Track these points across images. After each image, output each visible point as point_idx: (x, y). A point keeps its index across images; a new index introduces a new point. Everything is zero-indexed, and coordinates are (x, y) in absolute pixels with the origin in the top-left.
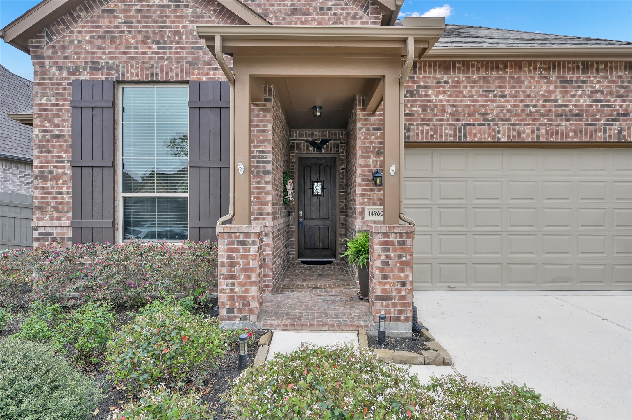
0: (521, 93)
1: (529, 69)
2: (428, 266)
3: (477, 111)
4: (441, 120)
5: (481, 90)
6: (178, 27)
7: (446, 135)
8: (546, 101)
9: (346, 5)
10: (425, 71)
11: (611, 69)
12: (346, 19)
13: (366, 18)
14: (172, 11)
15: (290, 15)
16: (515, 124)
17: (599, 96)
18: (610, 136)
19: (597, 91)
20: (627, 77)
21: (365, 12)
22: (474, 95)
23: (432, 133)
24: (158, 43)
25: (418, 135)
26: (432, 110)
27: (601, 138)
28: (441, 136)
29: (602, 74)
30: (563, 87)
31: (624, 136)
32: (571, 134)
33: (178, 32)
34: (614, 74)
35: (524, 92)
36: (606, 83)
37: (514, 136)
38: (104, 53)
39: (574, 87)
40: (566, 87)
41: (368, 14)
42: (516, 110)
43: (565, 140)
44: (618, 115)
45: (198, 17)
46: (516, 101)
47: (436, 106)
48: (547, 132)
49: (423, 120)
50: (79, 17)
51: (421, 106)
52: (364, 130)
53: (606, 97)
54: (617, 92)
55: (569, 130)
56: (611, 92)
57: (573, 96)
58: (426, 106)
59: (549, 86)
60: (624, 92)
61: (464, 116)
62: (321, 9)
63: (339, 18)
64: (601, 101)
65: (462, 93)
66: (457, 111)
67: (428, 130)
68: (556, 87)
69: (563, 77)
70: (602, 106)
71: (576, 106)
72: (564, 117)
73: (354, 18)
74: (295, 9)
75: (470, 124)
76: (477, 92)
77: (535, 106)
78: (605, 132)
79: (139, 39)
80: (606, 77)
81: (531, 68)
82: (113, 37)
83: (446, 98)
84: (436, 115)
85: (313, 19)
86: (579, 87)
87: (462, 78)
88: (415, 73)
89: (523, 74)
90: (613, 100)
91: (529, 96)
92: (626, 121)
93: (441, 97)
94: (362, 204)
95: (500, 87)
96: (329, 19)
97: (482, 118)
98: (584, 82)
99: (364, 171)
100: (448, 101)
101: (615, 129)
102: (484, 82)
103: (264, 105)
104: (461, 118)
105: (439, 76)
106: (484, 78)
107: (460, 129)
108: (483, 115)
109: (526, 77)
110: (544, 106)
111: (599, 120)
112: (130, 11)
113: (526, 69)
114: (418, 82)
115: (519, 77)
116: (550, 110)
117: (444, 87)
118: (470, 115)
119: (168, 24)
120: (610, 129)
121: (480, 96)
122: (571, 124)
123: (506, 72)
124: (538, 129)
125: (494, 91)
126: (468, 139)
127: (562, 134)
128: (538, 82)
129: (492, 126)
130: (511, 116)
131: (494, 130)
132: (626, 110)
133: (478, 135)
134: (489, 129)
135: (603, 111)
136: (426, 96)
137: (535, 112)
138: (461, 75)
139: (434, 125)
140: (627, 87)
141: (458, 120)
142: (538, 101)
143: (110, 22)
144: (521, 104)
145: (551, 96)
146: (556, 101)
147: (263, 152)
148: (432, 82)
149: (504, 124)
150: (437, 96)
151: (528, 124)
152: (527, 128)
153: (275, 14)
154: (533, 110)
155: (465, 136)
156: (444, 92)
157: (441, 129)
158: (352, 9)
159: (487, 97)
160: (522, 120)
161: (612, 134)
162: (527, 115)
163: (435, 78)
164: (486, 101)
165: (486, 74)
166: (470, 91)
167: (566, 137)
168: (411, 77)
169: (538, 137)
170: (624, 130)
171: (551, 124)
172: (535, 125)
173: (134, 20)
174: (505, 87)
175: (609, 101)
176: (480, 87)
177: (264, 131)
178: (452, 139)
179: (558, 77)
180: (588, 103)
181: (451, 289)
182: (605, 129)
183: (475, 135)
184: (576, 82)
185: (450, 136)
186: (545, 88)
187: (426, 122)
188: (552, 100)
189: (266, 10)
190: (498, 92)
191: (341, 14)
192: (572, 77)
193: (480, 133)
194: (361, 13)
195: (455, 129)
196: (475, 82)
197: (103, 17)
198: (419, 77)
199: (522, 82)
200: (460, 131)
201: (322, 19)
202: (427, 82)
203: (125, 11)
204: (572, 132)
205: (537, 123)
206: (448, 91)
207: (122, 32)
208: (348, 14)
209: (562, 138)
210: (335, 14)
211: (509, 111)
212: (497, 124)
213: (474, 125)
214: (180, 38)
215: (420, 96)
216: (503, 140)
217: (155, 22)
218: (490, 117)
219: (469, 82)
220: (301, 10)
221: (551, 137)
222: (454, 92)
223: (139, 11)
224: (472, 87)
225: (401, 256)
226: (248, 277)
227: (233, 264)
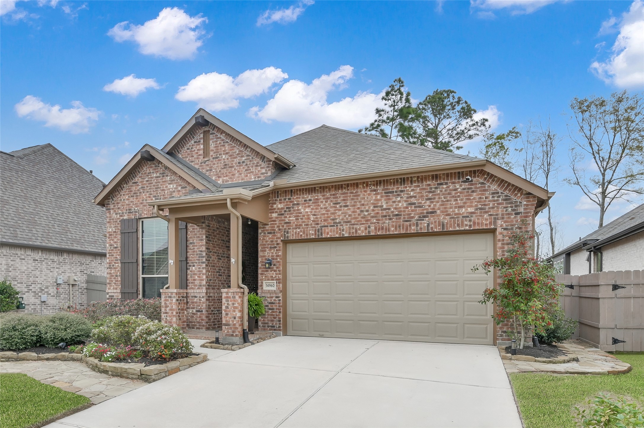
0: (358, 203)
1: (363, 186)
3: (329, 217)
4: (307, 225)
5: (332, 203)
6: (163, 187)
7: (310, 234)
8: (375, 207)
9: (253, 158)
10: (297, 194)
11: (422, 180)
12: (252, 167)
13: (263, 165)
14: (161, 179)
15: (223, 169)
16: (354, 224)
17: (413, 200)
18: (421, 229)
19: (411, 197)
20: (434, 185)
21: (262, 161)
22: (327, 207)
23: (301, 233)
24: (155, 196)
25: (293, 235)
26: (302, 219)
27: (414, 230)
28: (307, 235)
29: (415, 184)
30: (387, 196)
31: (432, 228)
32: (392, 229)
33: (163, 190)
34: (425, 183)
35: (360, 202)
36: (418, 191)
37: (353, 233)
38: (133, 204)
39: (395, 196)
40: (389, 196)
41: (264, 163)
42: (355, 215)
43: (388, 233)
44: (427, 213)
45: (172, 181)
46: (354, 209)
47: (304, 216)
48: (375, 228)
49: (296, 225)
50: (124, 187)
51: (295, 217)
52: (262, 234)
53: (419, 200)
54: (427, 196)
55: (390, 226)
56: (422, 196)
57: (394, 202)
58: (298, 216)
59: (377, 197)
60: (431, 196)
61: (321, 221)
62: (239, 163)
63: (249, 167)
64: (414, 204)
65: (320, 206)
66: (317, 218)
67: (299, 232)
68: (382, 197)
69: (387, 189)
70: (415, 207)
71: (396, 208)
72: (388, 217)
73: (257, 166)
74: (226, 165)
75: (325, 226)
76: (329, 204)
77: (367, 211)
78: (417, 225)
79: (148, 196)
80: (419, 186)
81: (365, 185)
82: (137, 196)
83: (310, 210)
84: (304, 222)
85: (235, 169)
86: (398, 195)
87: (320, 196)
88: (292, 196)
89: (359, 190)
90: (423, 202)
91: (363, 205)
92: (433, 216)
93: (307, 210)
94: (262, 280)
95: (344, 200)
96: (243, 168)
97: (332, 222)
98: (402, 191)
99: (262, 259)
100: (311, 212)
101: (425, 223)
102: (334, 198)
103: (202, 226)
104: (320, 222)
105: (306, 197)
106: (334, 195)
107: (318, 230)
108: (333, 219)
109: (361, 191)
110: (373, 210)
111: (413, 217)
112: (144, 181)
113: (361, 186)
114: (293, 202)
115: (356, 192)
116: (378, 213)
117: (308, 203)
118: (325, 220)
119: (159, 186)
120: (421, 224)
121: (331, 207)
122: (393, 222)
123: (348, 190)
124: (369, 227)
125: (340, 203)
126: (323, 237)
127: (386, 229)
128: (369, 195)
129: (339, 227)
130: (351, 219)
131: (340, 229)
132: (434, 209)
133: (330, 233)
134: (337, 229)
135: (416, 210)
136: (298, 210)
137: (368, 215)
138: (319, 195)
139: (303, 228)
140: (434, 192)
141: (318, 224)
142: (369, 207)
143: (136, 188)
144: (358, 210)
145: (378, 203)
146: (382, 206)
147: (201, 251)
148: (301, 200)
149: (347, 225)
150: (305, 209)
151: (363, 224)
152: (362, 227)
153: (215, 169)
154: (366, 213)
155: (322, 235)
156: (309, 206)
157: (307, 231)
158: (255, 160)
159: (336, 207)
160: (359, 221)
161: (422, 227)
162: (362, 217)
163: (303, 198)
164: (335, 210)
165: (335, 192)
166: (325, 205)
167: (389, 231)
168: (289, 199)
169: (369, 232)
170: (432, 223)
171: (378, 223)
172: (367, 224)
173: (145, 186)
174: (347, 200)
175: (421, 203)
176: (331, 201)
177: (202, 240)
178: (314, 237)
179: (383, 190)
180: (405, 206)
181: (322, 336)
182: (417, 223)
183: (328, 234)
184: (396, 192)
185: (313, 235)
186: (374, 198)
187: (298, 226)
188: (379, 206)
189: (211, 167)
190: (342, 204)
191: (250, 164)
192: (393, 189)
193: (331, 232)
194: (260, 162)
195: (315, 230)
196: (328, 198)
197: (133, 186)
198: (294, 199)
199: (359, 195)
200: (318, 231)
201: (240, 169)
202: (298, 201)
203: (142, 182)
204: (393, 227)
205: (369, 222)
206: (311, 206)
207: (140, 193)
208: (253, 164)
209: (386, 232)
210: (246, 165)
211: (350, 215)
212: (342, 225)
213: (327, 226)
214: (165, 193)
215: (294, 211)
216: (346, 235)
217: (154, 186)
218: (337, 221)
219: (324, 199)
220: (228, 164)
221: (379, 232)
222: (315, 206)
223: (147, 181)
224: (326, 202)
225: (233, 304)
226: (172, 313)
227: (166, 307)
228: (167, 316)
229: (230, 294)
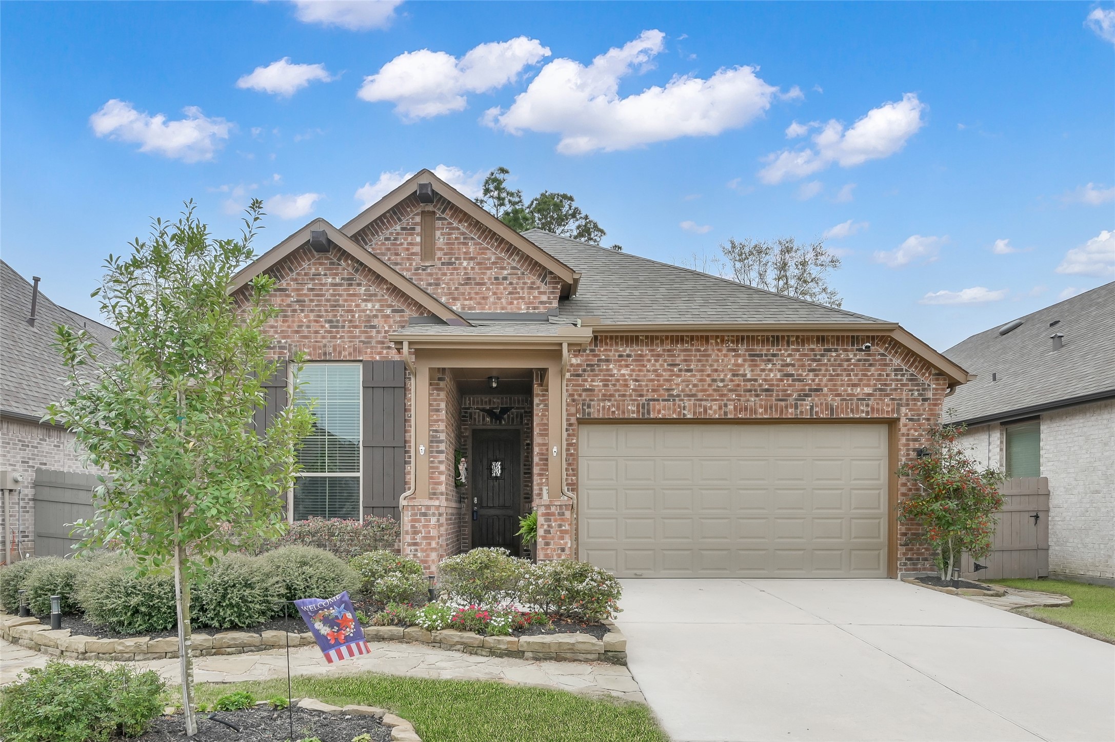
0: (708, 367)
1: (716, 342)
2: (613, 552)
3: (661, 386)
4: (624, 395)
5: (666, 364)
6: (350, 306)
7: (628, 411)
8: (734, 375)
9: (523, 274)
10: (606, 344)
11: (803, 341)
12: (522, 288)
13: (543, 288)
14: (345, 290)
15: (463, 285)
16: (701, 400)
17: (790, 370)
18: (802, 412)
19: (788, 365)
20: (820, 350)
21: (542, 281)
22: (659, 370)
23: (614, 409)
24: (330, 321)
25: (599, 411)
26: (614, 385)
27: (792, 414)
28: (623, 412)
29: (793, 347)
30: (752, 361)
31: (817, 413)
32: (760, 410)
33: (352, 311)
34: (806, 347)
35: (711, 366)
36: (797, 357)
37: (700, 413)
38: (276, 332)
39: (763, 361)
40: (756, 361)
41: (546, 284)
42: (703, 385)
43: (754, 416)
44: (810, 390)
45: (371, 295)
46: (702, 375)
47: (618, 380)
48: (735, 408)
49: (604, 395)
50: (251, 295)
51: (602, 381)
52: (541, 406)
53: (798, 371)
54: (810, 365)
55: (758, 406)
56: (803, 365)
57: (763, 370)
58: (608, 380)
59: (737, 360)
60: (816, 366)
61: (648, 391)
62: (497, 279)
63: (515, 288)
64: (792, 375)
65: (646, 366)
66: (640, 386)
67: (609, 406)
68: (745, 360)
69: (753, 350)
70: (793, 380)
71: (765, 380)
72: (753, 392)
73: (531, 288)
74: (469, 279)
75: (654, 400)
76: (662, 365)
77: (722, 381)
78: (796, 408)
79: (312, 318)
80: (798, 350)
81: (719, 341)
82: (285, 316)
83: (628, 372)
84: (618, 391)
85: (488, 289)
86: (769, 360)
87: (646, 350)
88: (596, 346)
89: (710, 347)
90: (805, 374)
91: (716, 370)
92: (818, 396)
93: (623, 372)
94: (540, 484)
95: (685, 361)
96: (505, 289)
97: (667, 394)
98: (774, 355)
99: (541, 450)
100: (631, 375)
101: (807, 405)
102: (669, 356)
103: (438, 384)
104: (645, 393)
105: (621, 349)
106: (669, 351)
107: (643, 405)
108: (668, 390)
109: (713, 350)
110: (732, 381)
111: (790, 395)
112: (303, 289)
113: (713, 341)
114: (599, 356)
115: (705, 350)
116: (738, 385)
117: (626, 361)
118: (653, 391)
119: (341, 302)
120: (802, 405)
121: (665, 370)
122: (761, 400)
123: (692, 345)
124: (726, 405)
125: (679, 365)
126: (652, 416)
127: (751, 410)
128: (725, 356)
129: (677, 402)
130: (697, 391)
131: (679, 406)
132: (819, 385)
133: (663, 412)
134: (674, 405)
135: (794, 386)
136: (608, 370)
137: (723, 387)
138: (644, 348)
139: (616, 400)
140: (819, 360)
141: (641, 396)
142: (726, 375)
143: (282, 300)
144: (707, 379)
145: (739, 370)
146: (745, 375)
147: (436, 431)
148: (614, 355)
149: (690, 400)
150: (619, 370)
151: (716, 400)
152: (714, 404)
153: (447, 284)
154: (721, 384)
155: (649, 413)
156: (627, 366)
157: (624, 405)
158: (529, 278)
159: (672, 371)
160: (709, 395)
161: (804, 410)
162: (715, 390)
163: (616, 351)
164: (671, 376)
165: (671, 346)
166: (654, 365)
167: (756, 413)
168: (592, 351)
169: (726, 413)
170: (817, 406)
171: (739, 400)
172: (722, 400)
173: (306, 299)
174: (691, 361)
175: (801, 375)
176: (665, 361)
177: (438, 410)
178: (635, 416)
179: (747, 350)
180: (779, 377)
181: (638, 577)
182: (796, 404)
183: (659, 412)
184: (766, 355)
185: (633, 412)
186: (733, 362)
187: (607, 397)
188: (740, 374)
189: (438, 279)
190: (683, 366)
191: (517, 284)
192: (761, 350)
193: (664, 410)
194: (538, 282)
195: (638, 405)
196: (659, 356)
197: (275, 295)
198: (600, 351)
199: (709, 355)
200: (643, 407)
201: (497, 289)
202: (608, 356)
203: (298, 290)
204: (762, 408)
205: (725, 399)
206: (631, 365)
207: (295, 311)
208: (525, 283)
209: (751, 414)
210: (511, 283)
211: (695, 385)
212: (682, 400)
213: (658, 400)
214: (353, 316)
215: (601, 370)
216: (689, 416)
217: (328, 300)
218: (675, 393)
219: (652, 356)
220: (475, 279)
221: (740, 414)
222: (637, 366)
223: (312, 290)
224: (656, 361)
225: (560, 526)
226: (430, 544)
227: (416, 533)
228: (416, 550)
229: (553, 509)
